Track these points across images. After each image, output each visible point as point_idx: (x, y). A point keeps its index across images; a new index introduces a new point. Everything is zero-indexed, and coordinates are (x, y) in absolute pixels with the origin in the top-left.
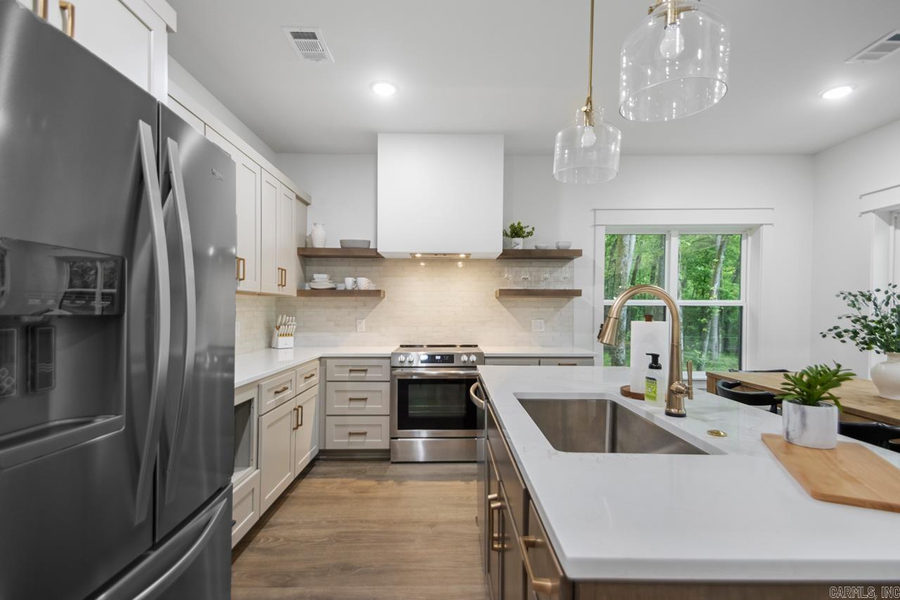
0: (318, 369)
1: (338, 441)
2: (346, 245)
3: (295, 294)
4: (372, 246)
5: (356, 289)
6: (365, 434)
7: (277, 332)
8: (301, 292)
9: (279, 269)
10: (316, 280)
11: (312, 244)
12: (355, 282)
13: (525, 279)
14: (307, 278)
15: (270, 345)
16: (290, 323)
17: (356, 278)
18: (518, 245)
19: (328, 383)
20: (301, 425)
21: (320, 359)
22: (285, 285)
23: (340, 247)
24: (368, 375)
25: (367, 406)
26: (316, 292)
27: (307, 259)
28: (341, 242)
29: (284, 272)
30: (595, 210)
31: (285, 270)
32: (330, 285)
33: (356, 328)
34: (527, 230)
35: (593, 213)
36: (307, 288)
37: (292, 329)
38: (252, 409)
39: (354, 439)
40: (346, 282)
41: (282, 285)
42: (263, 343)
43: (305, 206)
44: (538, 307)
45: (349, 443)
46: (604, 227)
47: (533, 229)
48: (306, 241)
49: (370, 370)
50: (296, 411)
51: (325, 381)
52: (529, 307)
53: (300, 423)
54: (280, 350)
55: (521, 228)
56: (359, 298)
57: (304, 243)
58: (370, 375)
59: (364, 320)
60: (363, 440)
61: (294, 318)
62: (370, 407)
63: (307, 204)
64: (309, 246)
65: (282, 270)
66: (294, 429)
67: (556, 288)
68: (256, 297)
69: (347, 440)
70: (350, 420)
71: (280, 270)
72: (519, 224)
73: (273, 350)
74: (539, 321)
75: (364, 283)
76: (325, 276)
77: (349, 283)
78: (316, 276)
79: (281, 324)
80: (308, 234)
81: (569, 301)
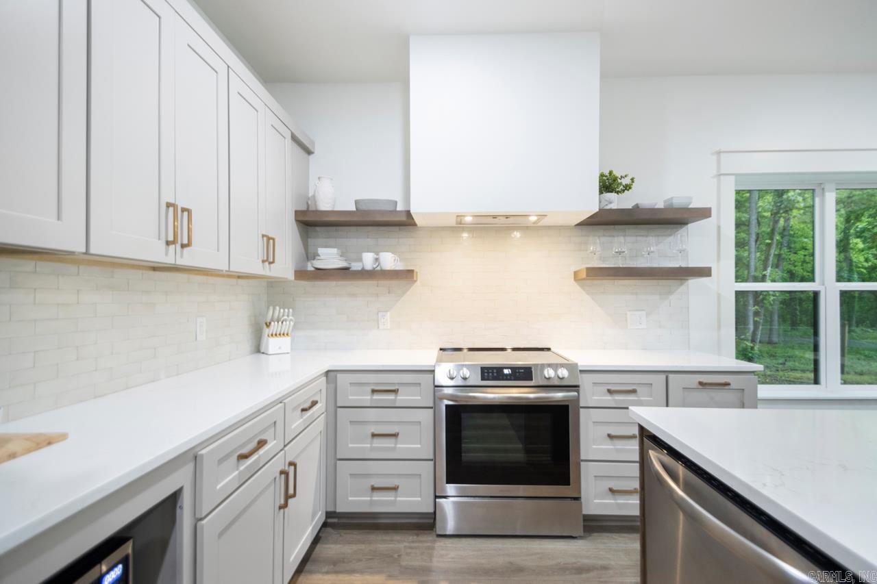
0: (324, 392)
1: (355, 501)
2: (363, 207)
3: (290, 276)
4: (400, 208)
5: (379, 268)
6: (395, 489)
7: (266, 331)
8: (301, 274)
9: (263, 236)
10: (322, 257)
11: (316, 205)
12: (377, 260)
13: (620, 253)
14: (309, 255)
15: (258, 349)
16: (286, 317)
17: (377, 253)
18: (611, 203)
19: (338, 409)
20: (294, 495)
21: (328, 372)
22: (273, 262)
23: (355, 209)
24: (399, 398)
25: (398, 446)
26: (322, 274)
27: (309, 228)
28: (357, 202)
29: (271, 241)
30: (719, 153)
31: (274, 239)
32: (339, 263)
33: (378, 324)
34: (625, 181)
35: (715, 157)
36: (310, 268)
37: (287, 326)
38: (178, 511)
39: (379, 497)
40: (364, 259)
41: (269, 260)
42: (246, 345)
43: (305, 155)
44: (636, 294)
45: (372, 503)
46: (733, 178)
47: (632, 180)
48: (307, 203)
49: (401, 389)
50: (283, 476)
51: (335, 407)
52: (622, 294)
53: (291, 491)
54: (270, 357)
55: (615, 179)
56: (382, 282)
57: (306, 206)
58: (402, 398)
59: (389, 314)
60: (393, 499)
61: (291, 310)
62: (404, 446)
63: (309, 152)
64: (312, 208)
65: (269, 239)
66: (280, 508)
67: (661, 266)
68: (234, 281)
69: (369, 499)
70: (373, 467)
71: (265, 239)
72: (611, 173)
73: (263, 355)
74: (636, 313)
75: (389, 261)
76: (334, 251)
77: (368, 261)
78: (321, 251)
79: (272, 320)
80: (310, 195)
81: (682, 284)
